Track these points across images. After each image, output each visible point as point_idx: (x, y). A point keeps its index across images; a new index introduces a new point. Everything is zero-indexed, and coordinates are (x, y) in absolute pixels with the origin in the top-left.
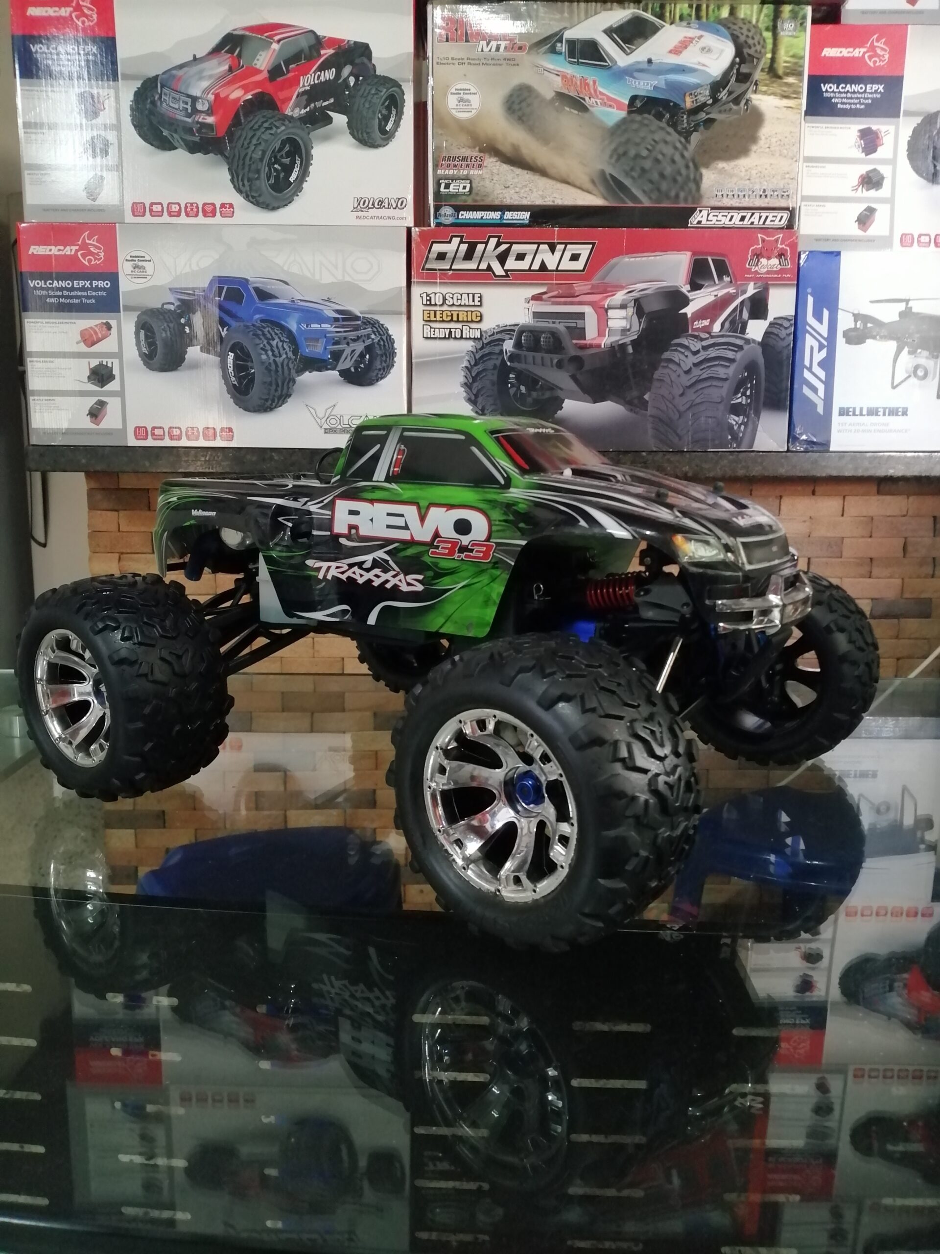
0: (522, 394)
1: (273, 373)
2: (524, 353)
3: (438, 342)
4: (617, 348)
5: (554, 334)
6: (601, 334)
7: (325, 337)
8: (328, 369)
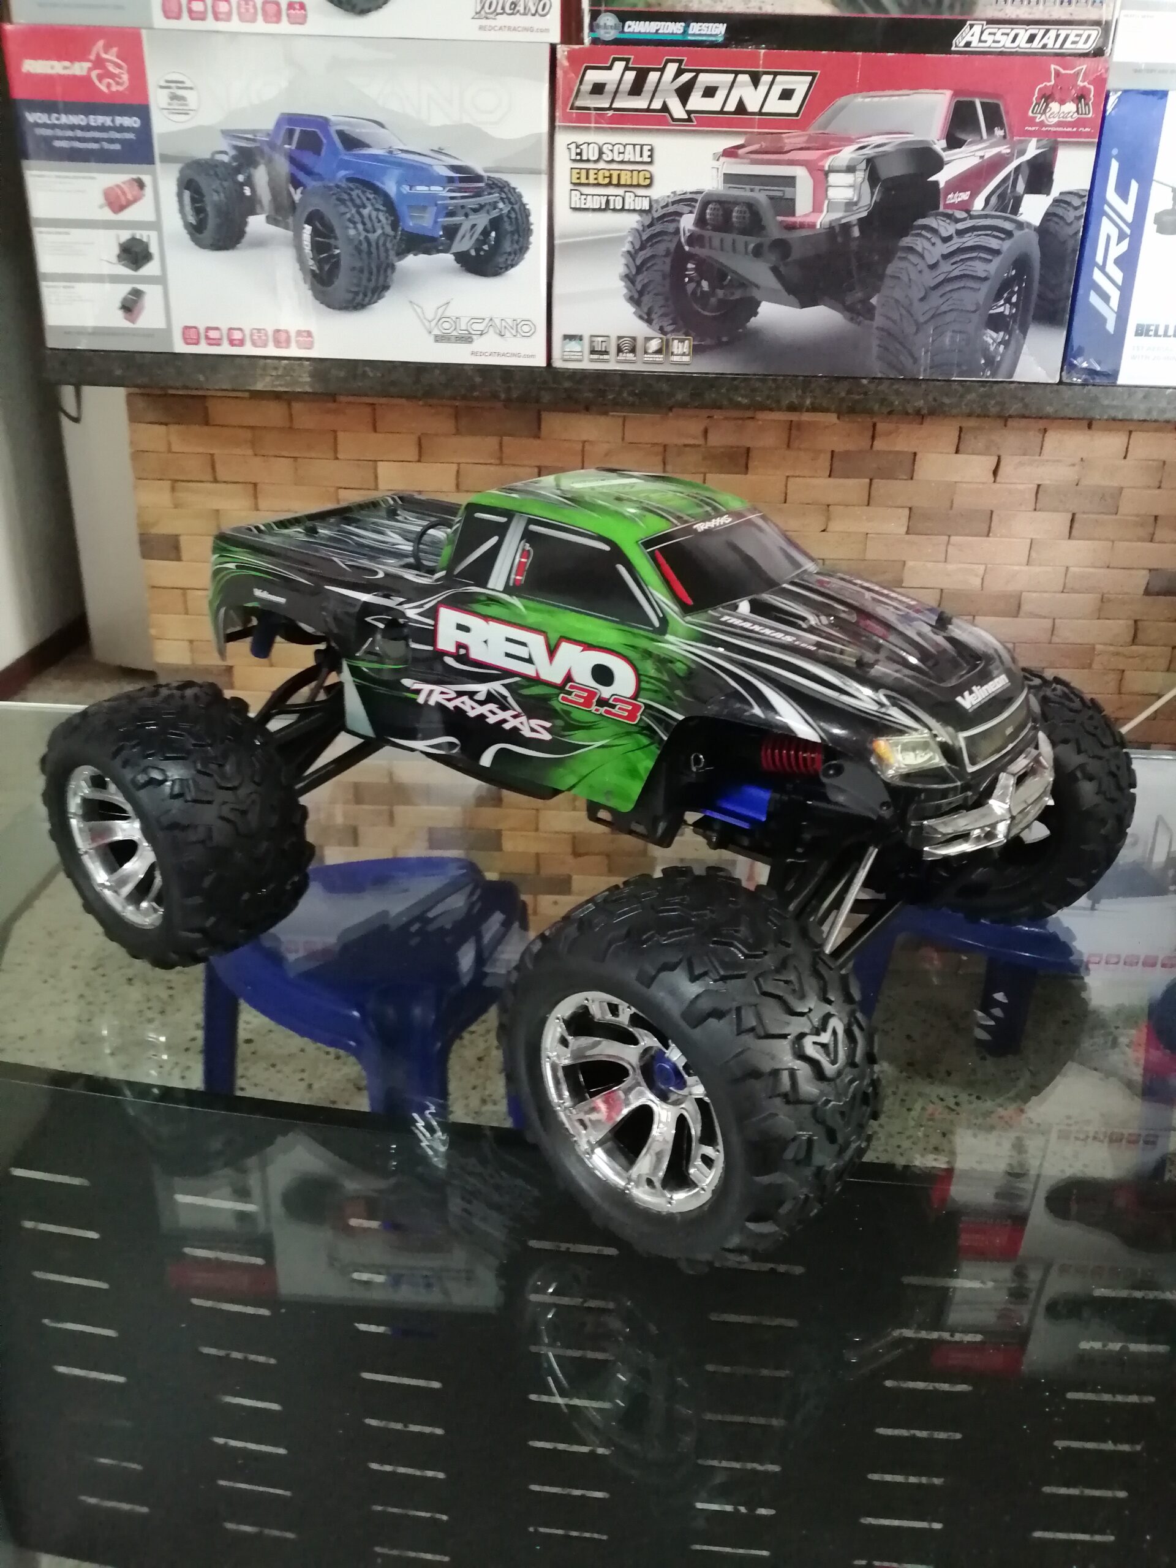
0: (703, 292)
1: (364, 256)
2: (707, 233)
3: (590, 215)
4: (837, 229)
5: (751, 207)
6: (817, 208)
7: (436, 205)
8: (439, 251)
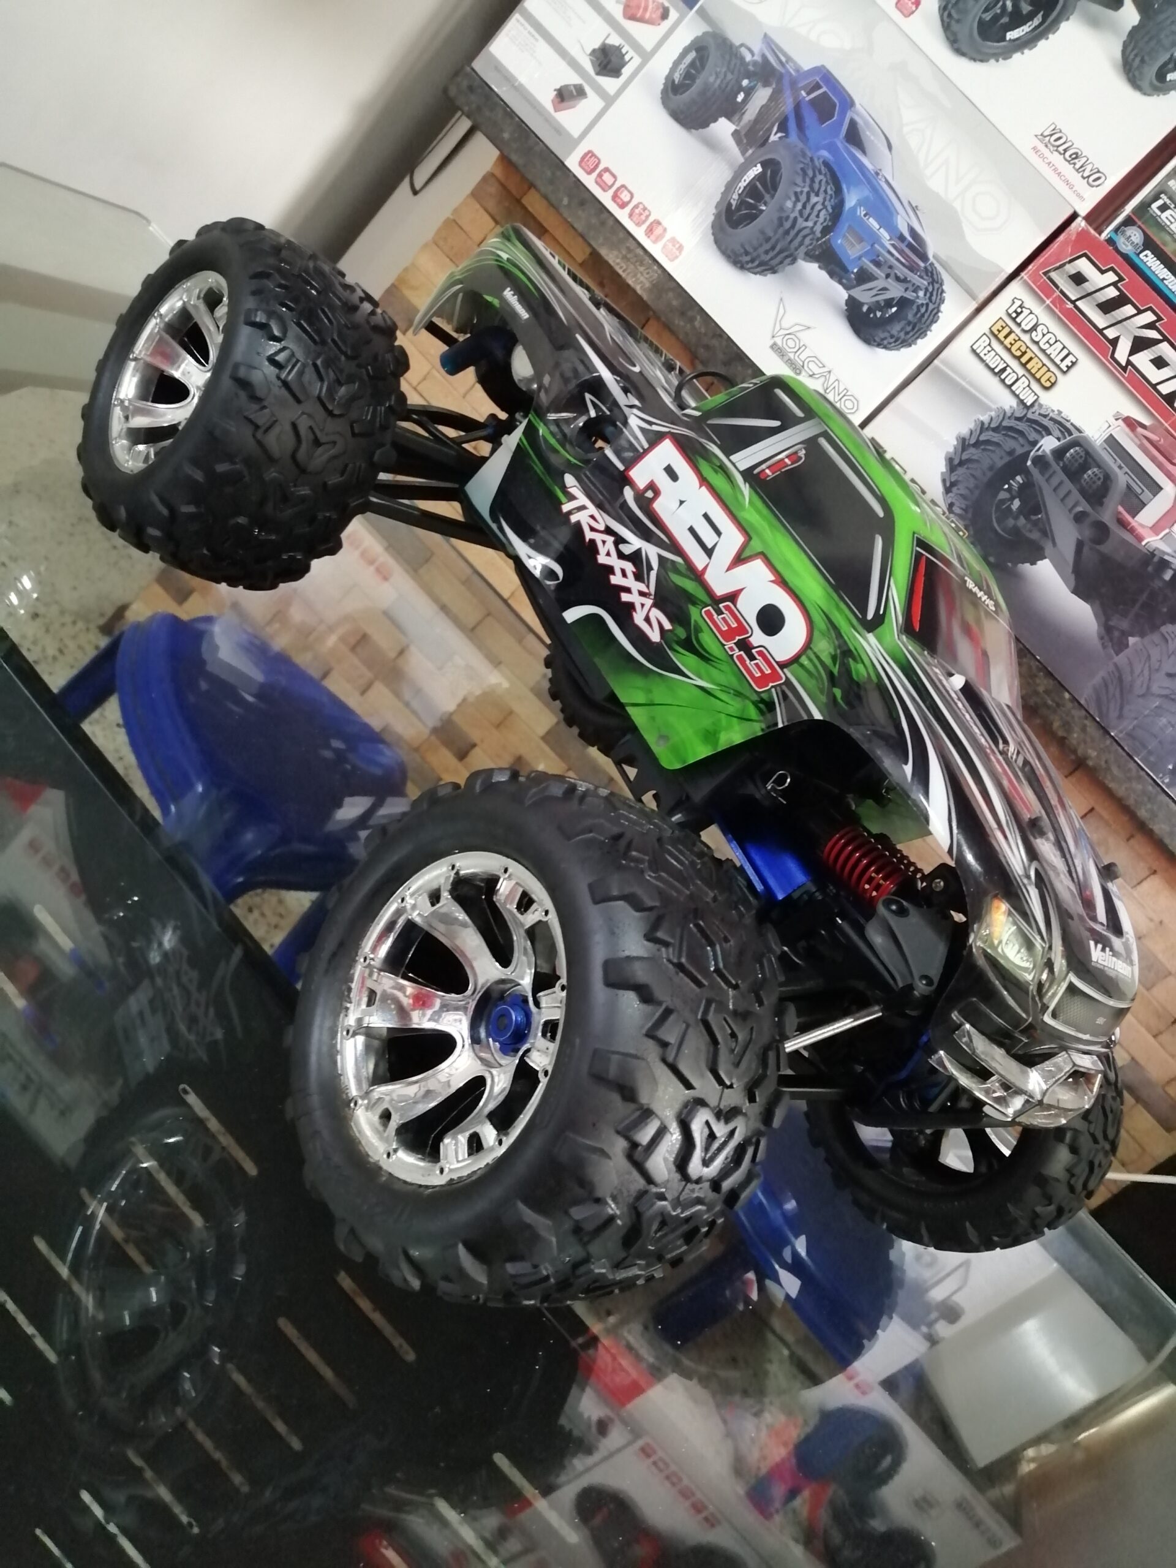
0: (1009, 508)
1: (781, 231)
2: (1055, 467)
3: (981, 367)
4: (1156, 559)
5: (1107, 479)
6: (1156, 528)
7: (872, 246)
8: (840, 283)
